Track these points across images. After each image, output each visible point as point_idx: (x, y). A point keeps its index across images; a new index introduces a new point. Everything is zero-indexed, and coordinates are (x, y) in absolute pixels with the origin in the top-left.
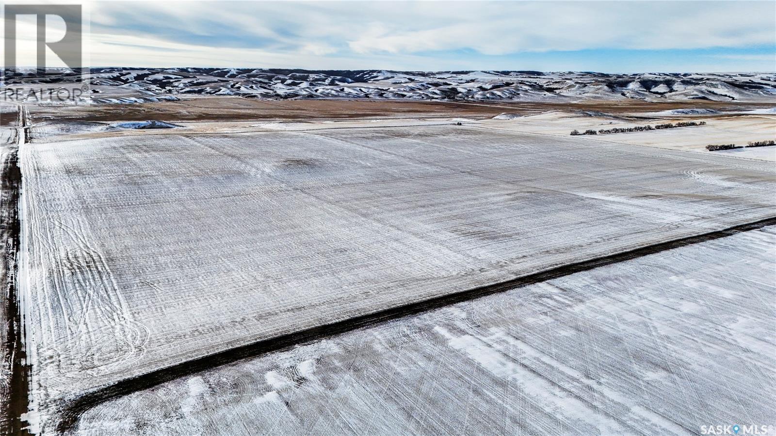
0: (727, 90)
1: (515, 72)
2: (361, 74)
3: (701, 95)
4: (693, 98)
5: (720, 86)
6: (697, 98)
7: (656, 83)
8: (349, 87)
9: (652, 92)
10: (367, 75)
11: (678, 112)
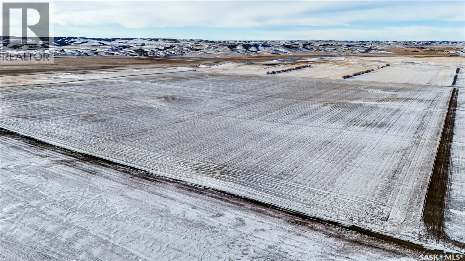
0: (284, 49)
1: (161, 39)
2: (61, 40)
3: (275, 52)
4: (272, 54)
5: (280, 47)
6: (273, 54)
7: (250, 46)
8: (68, 49)
9: (249, 51)
10: (67, 41)
11: (280, 61)
